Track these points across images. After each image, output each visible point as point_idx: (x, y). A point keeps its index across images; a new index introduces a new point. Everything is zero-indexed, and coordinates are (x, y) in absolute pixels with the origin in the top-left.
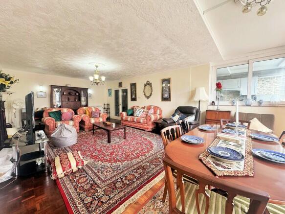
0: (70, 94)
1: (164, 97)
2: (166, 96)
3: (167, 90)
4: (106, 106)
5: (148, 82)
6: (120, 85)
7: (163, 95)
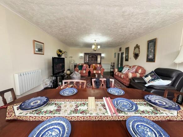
0: (93, 57)
1: (149, 58)
2: (151, 57)
3: (152, 51)
4: (113, 64)
5: (137, 45)
6: (120, 49)
7: (148, 56)
